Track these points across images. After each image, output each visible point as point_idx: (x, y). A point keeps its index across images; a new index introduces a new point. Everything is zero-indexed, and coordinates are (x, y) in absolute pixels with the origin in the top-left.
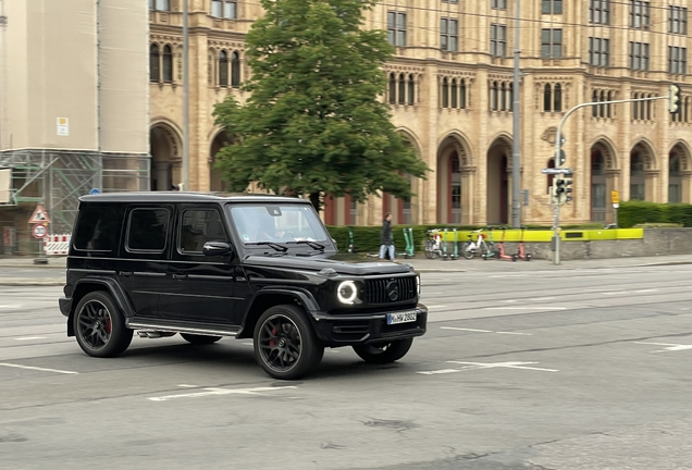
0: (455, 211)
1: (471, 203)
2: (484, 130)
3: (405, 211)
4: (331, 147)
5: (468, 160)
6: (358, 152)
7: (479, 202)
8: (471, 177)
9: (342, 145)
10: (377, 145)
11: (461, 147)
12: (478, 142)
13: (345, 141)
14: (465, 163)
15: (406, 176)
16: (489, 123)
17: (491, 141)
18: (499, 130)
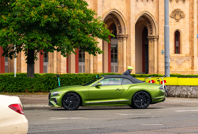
0: (113, 64)
1: (125, 59)
2: (133, 10)
3: (80, 64)
4: (46, 17)
5: (123, 30)
6: (64, 20)
7: (130, 58)
8: (125, 41)
9: (54, 15)
10: (78, 16)
11: (118, 21)
12: (129, 18)
13: (56, 13)
14: (120, 32)
15: (96, 38)
16: (136, 6)
17: (138, 18)
18: (143, 10)
